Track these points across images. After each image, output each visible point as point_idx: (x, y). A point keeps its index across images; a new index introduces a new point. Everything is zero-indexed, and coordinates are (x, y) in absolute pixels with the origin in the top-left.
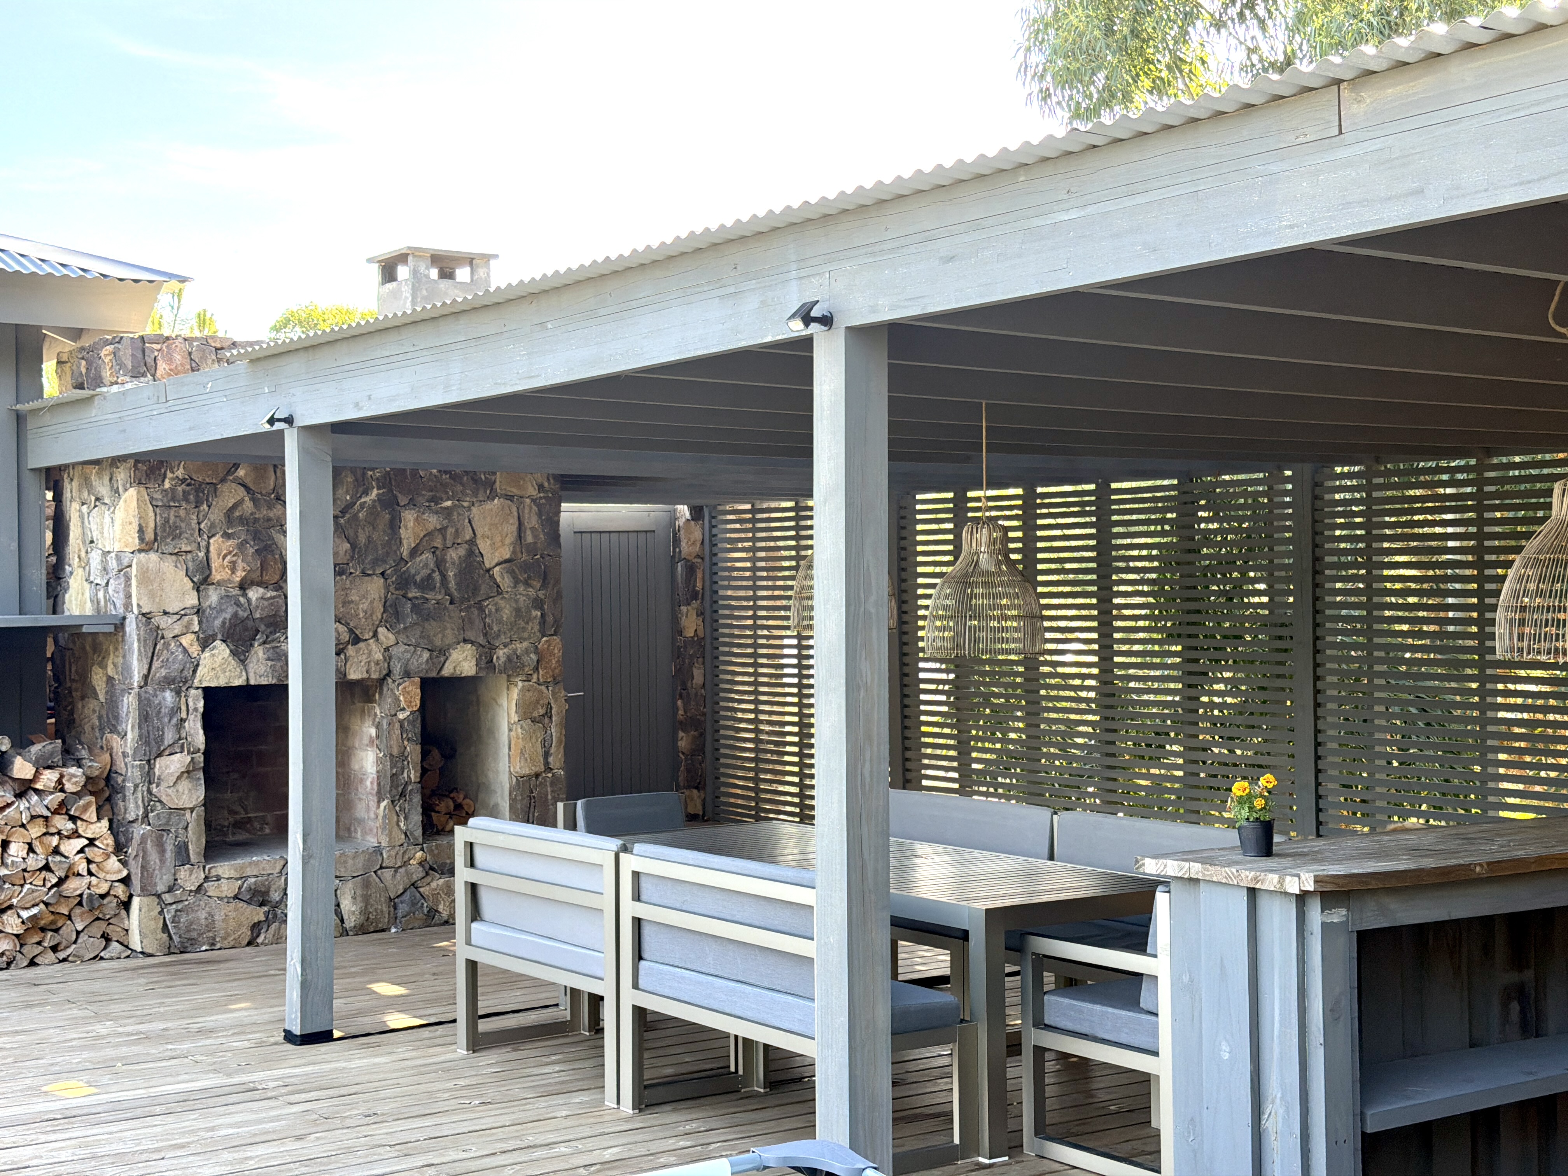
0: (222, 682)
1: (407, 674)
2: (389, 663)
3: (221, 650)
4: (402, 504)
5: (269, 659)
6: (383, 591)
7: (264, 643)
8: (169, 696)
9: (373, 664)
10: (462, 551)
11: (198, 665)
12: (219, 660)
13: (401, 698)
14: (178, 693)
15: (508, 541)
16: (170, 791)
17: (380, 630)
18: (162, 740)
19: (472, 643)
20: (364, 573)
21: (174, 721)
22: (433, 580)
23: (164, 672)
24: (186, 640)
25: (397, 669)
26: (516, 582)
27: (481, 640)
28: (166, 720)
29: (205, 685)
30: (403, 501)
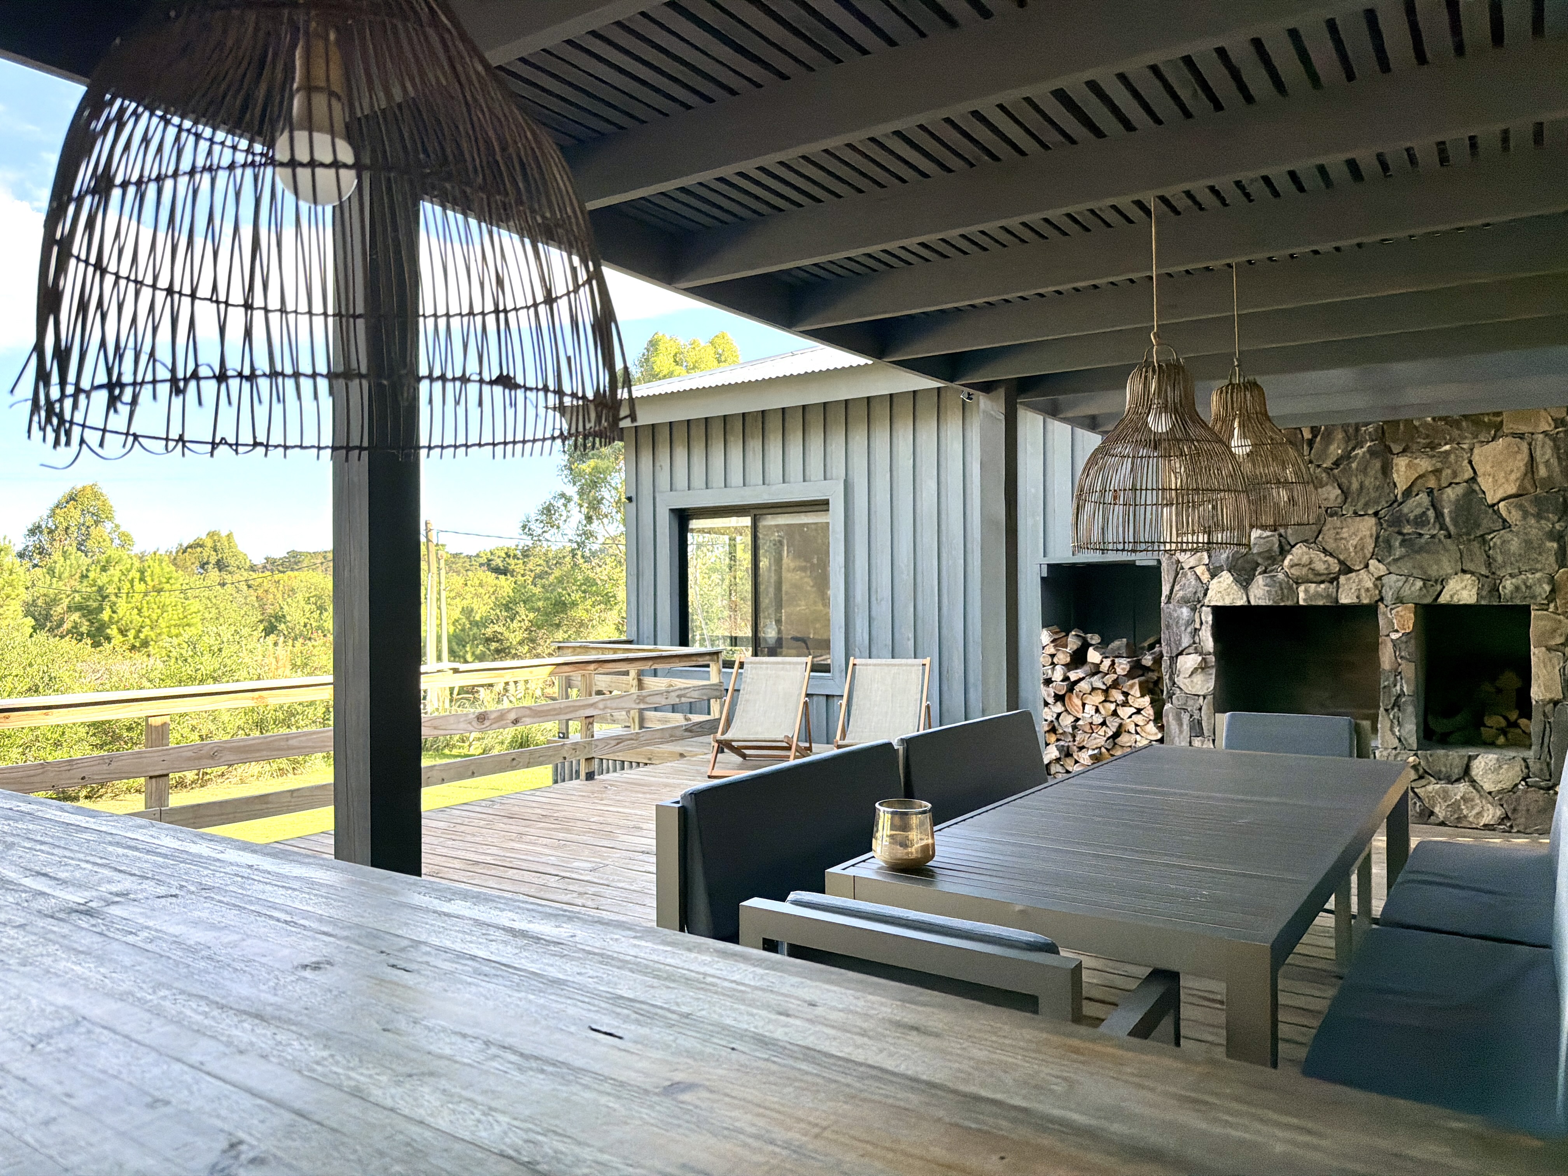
0: (1227, 602)
1: (1399, 600)
2: (1380, 592)
3: (1226, 578)
4: (1395, 452)
5: (1265, 586)
6: (1374, 529)
7: (1265, 572)
8: (1185, 612)
9: (1363, 591)
10: (1460, 490)
11: (1208, 589)
12: (1224, 585)
13: (1395, 621)
14: (1194, 609)
15: (1513, 477)
16: (1186, 681)
17: (1371, 562)
18: (1180, 644)
19: (1473, 573)
20: (1356, 513)
21: (1189, 630)
22: (1427, 516)
23: (1181, 593)
24: (1200, 570)
25: (1389, 595)
26: (1525, 514)
27: (1484, 571)
28: (1183, 628)
29: (1213, 604)
30: (1396, 449)
